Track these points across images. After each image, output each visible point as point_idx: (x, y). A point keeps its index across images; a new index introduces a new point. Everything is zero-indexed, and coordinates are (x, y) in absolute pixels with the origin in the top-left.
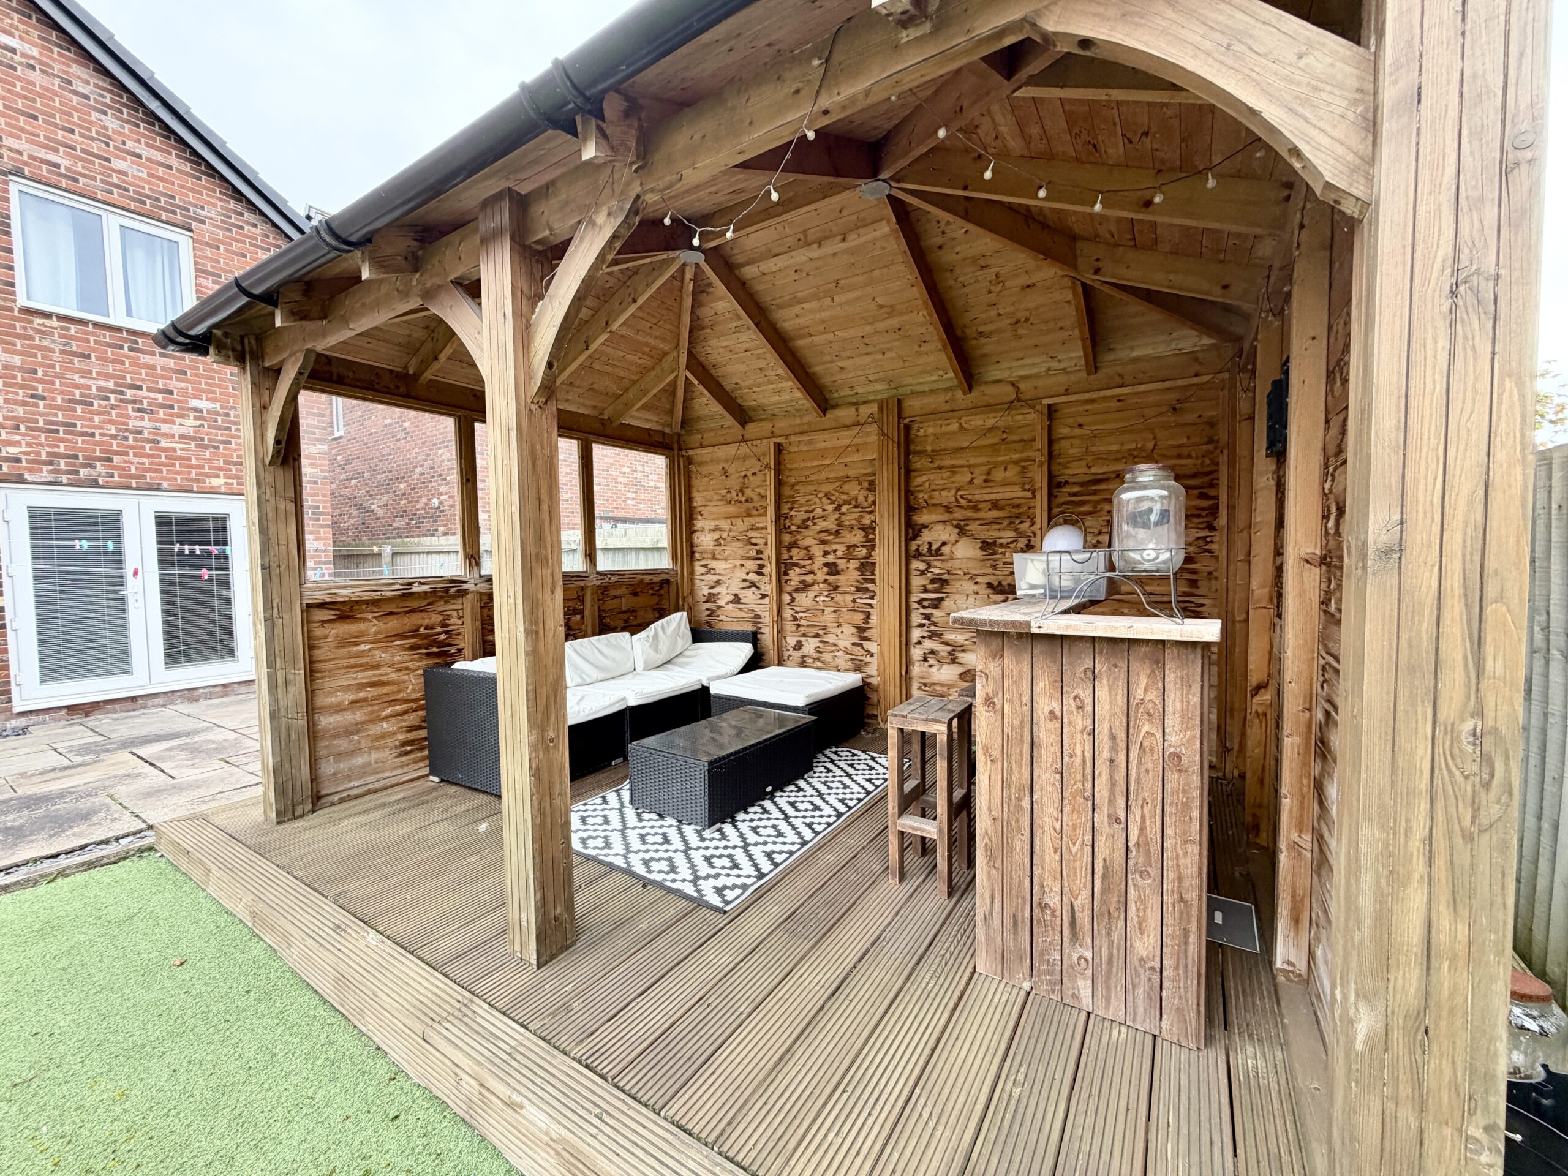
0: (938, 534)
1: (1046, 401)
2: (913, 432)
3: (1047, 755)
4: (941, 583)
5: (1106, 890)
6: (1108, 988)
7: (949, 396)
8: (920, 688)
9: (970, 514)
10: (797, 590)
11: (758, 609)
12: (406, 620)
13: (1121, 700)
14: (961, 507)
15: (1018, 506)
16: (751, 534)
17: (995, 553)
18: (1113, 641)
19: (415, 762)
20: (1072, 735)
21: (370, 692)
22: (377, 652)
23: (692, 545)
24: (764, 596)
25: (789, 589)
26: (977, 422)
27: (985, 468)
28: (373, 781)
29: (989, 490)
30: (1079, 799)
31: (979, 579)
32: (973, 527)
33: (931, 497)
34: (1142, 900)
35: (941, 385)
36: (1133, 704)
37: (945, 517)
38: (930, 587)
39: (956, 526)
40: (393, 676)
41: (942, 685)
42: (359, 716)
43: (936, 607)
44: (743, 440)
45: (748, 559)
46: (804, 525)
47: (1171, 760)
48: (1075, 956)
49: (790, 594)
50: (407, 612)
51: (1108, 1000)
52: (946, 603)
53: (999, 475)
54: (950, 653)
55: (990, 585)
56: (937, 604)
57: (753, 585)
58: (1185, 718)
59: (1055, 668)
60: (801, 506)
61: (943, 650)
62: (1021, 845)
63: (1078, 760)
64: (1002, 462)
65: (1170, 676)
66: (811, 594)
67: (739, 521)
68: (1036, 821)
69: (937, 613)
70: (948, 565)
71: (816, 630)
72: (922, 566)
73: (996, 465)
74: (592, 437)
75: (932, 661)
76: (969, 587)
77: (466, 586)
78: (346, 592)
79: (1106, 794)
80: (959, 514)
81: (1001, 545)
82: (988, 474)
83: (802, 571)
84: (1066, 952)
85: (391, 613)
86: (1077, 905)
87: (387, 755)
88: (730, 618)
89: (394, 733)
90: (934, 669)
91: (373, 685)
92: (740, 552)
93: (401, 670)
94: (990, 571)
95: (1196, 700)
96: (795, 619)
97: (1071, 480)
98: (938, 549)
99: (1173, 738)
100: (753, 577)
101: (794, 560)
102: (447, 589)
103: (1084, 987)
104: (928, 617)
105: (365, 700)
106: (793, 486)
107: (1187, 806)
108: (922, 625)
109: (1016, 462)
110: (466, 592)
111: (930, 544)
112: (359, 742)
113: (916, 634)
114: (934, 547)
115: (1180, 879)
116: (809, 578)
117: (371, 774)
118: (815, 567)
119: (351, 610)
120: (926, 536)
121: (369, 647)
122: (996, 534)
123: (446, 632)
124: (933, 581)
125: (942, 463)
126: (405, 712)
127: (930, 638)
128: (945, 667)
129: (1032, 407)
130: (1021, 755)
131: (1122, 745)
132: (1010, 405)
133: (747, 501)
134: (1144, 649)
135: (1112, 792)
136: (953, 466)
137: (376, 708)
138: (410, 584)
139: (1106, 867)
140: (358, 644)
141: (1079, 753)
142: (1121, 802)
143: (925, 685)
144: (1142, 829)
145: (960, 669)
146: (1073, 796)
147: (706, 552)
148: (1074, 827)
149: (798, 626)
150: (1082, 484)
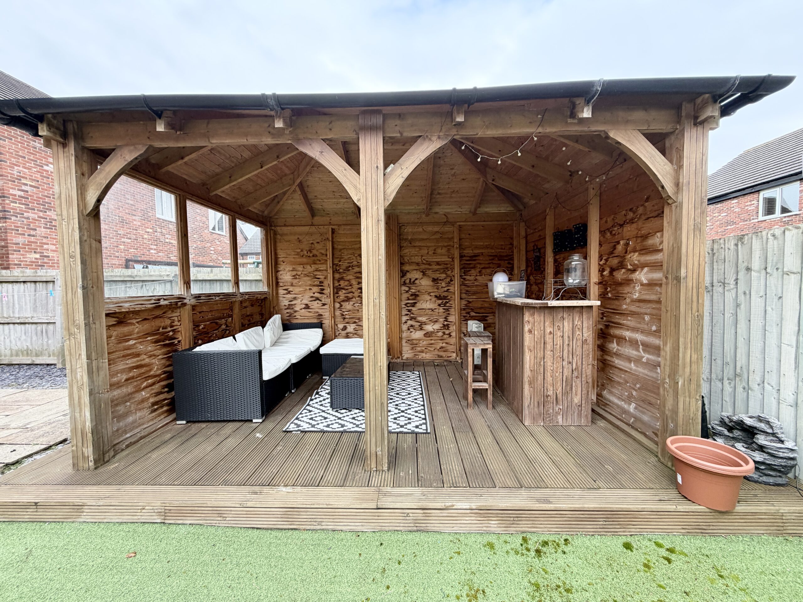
0: (414, 275)
1: (458, 224)
2: (402, 230)
3: (549, 347)
4: (415, 296)
5: (566, 386)
6: (567, 416)
7: (419, 216)
8: (406, 342)
9: (427, 266)
10: (343, 301)
11: (321, 312)
12: (153, 324)
13: (571, 326)
14: (424, 264)
15: (447, 264)
16: (316, 273)
17: (438, 283)
18: (569, 307)
19: (159, 415)
20: (557, 338)
21: (135, 372)
22: (138, 345)
23: (277, 278)
24: (324, 305)
25: (338, 300)
26: (430, 228)
27: (434, 248)
28: (138, 432)
29: (435, 257)
30: (559, 358)
31: (432, 294)
32: (429, 272)
33: (410, 259)
34: (576, 386)
35: (414, 211)
36: (574, 326)
37: (417, 267)
38: (410, 298)
39: (422, 272)
40: (147, 361)
41: (416, 340)
42: (130, 389)
43: (413, 306)
44: (312, 225)
45: (314, 286)
46: (347, 269)
47: (584, 342)
48: (557, 409)
49: (339, 303)
50: (154, 318)
51: (567, 419)
52: (417, 305)
53: (439, 251)
54: (420, 326)
55: (436, 296)
56: (414, 305)
57: (317, 299)
58: (588, 328)
59: (551, 317)
60: (345, 260)
61: (417, 325)
62: (540, 378)
63: (558, 346)
64: (440, 246)
65: (584, 316)
66: (351, 303)
67: (309, 267)
68: (546, 368)
69: (414, 309)
70: (419, 288)
71: (354, 320)
72: (407, 289)
73: (438, 247)
74: (237, 215)
75: (411, 330)
76: (429, 298)
77: (185, 301)
78: (127, 305)
79: (566, 355)
80: (423, 267)
81: (440, 280)
82: (435, 250)
83: (347, 291)
84: (555, 408)
85: (145, 319)
86: (558, 392)
87: (145, 413)
88: (302, 316)
89: (149, 398)
90: (412, 333)
91: (137, 367)
92: (309, 282)
93: (150, 356)
94: (436, 290)
95: (591, 323)
96: (343, 315)
97: (466, 255)
98: (414, 281)
99: (585, 335)
100: (317, 295)
101: (341, 287)
102: (176, 303)
103: (560, 418)
104: (409, 311)
105: (133, 378)
106: (341, 250)
107: (588, 354)
108: (407, 315)
109: (445, 247)
110: (185, 305)
111: (410, 279)
112: (130, 407)
113: (404, 319)
114: (412, 281)
115: (586, 376)
116: (350, 295)
117: (137, 427)
118: (353, 290)
119: (124, 317)
120: (409, 276)
121: (134, 342)
122: (438, 275)
123: (173, 331)
124: (412, 295)
125: (416, 245)
126: (153, 384)
127: (411, 320)
128: (417, 332)
129: (453, 225)
130: (541, 347)
131: (571, 339)
132: (445, 223)
133: (313, 256)
134: (577, 309)
135: (568, 354)
136: (420, 246)
137: (139, 382)
138: (159, 300)
139: (566, 378)
140: (129, 340)
141: (559, 343)
142: (571, 357)
143: (409, 340)
144: (577, 364)
145: (424, 332)
146: (557, 358)
147: (287, 282)
148: (557, 368)
149: (344, 318)
150: (470, 257)
